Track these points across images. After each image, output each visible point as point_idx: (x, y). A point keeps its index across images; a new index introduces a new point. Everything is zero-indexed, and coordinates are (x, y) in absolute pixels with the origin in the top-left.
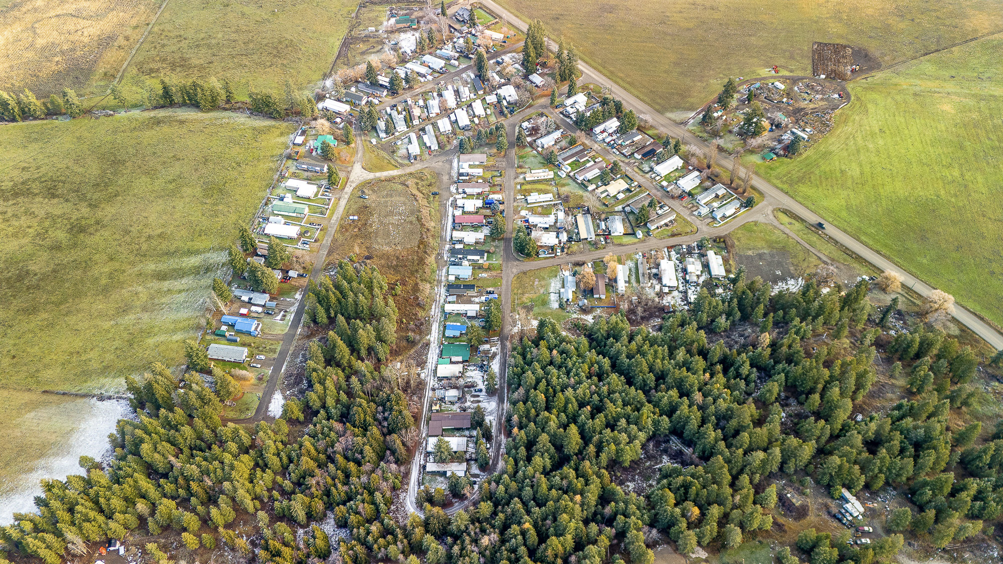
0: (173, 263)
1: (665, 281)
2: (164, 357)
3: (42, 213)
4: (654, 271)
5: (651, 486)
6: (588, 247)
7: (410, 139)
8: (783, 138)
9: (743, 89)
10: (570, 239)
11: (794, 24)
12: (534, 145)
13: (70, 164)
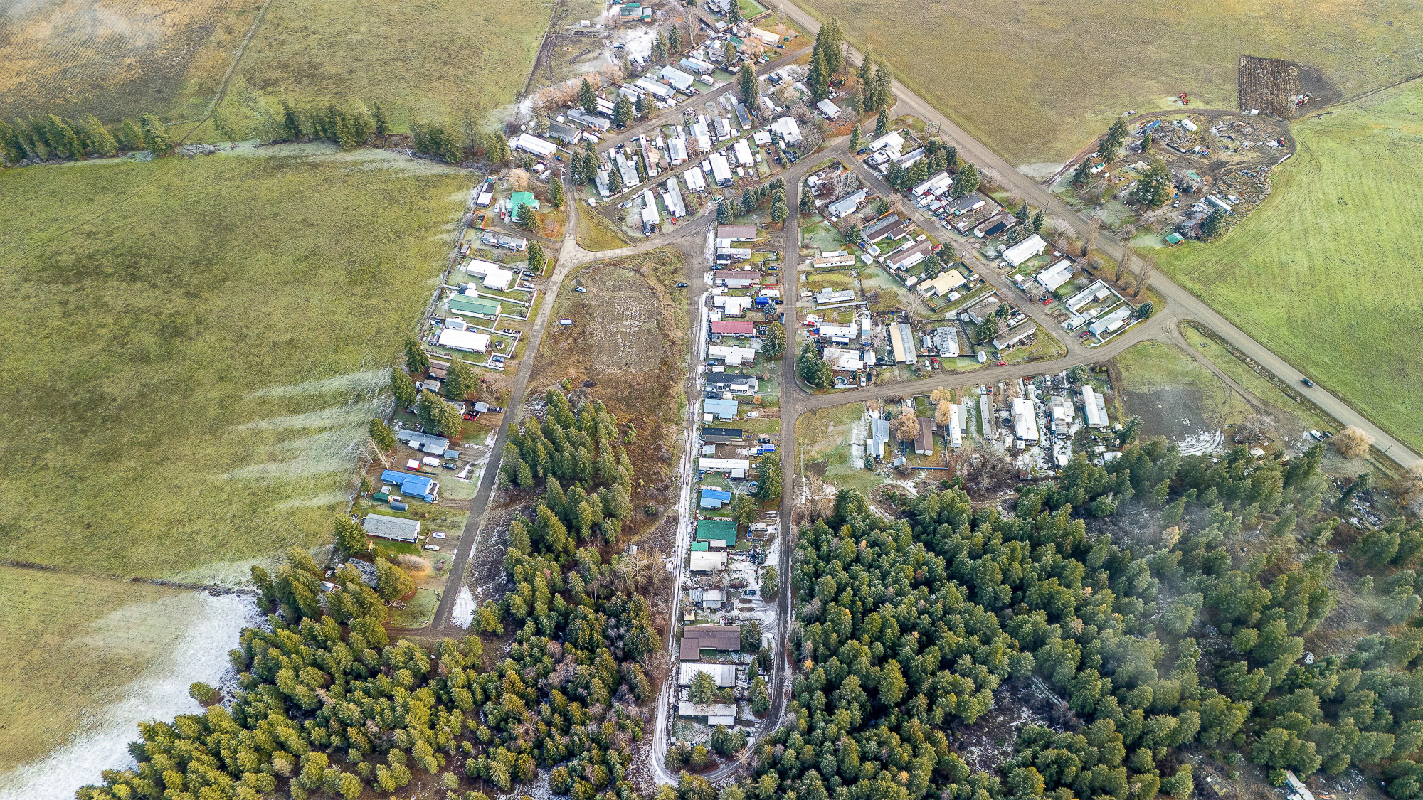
0: (310, 387)
1: (1021, 431)
2: (301, 531)
3: (119, 305)
4: (1004, 414)
5: (1005, 753)
6: (906, 375)
7: (644, 199)
8: (1194, 209)
9: (1134, 129)
10: (880, 362)
11: (1211, 26)
12: (826, 214)
13: (156, 229)
